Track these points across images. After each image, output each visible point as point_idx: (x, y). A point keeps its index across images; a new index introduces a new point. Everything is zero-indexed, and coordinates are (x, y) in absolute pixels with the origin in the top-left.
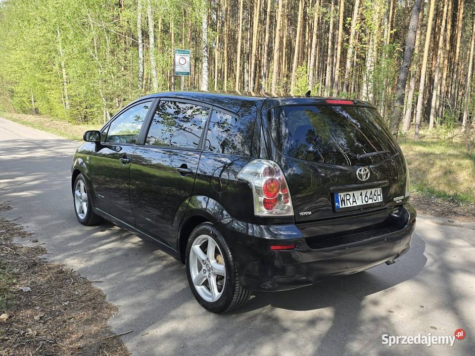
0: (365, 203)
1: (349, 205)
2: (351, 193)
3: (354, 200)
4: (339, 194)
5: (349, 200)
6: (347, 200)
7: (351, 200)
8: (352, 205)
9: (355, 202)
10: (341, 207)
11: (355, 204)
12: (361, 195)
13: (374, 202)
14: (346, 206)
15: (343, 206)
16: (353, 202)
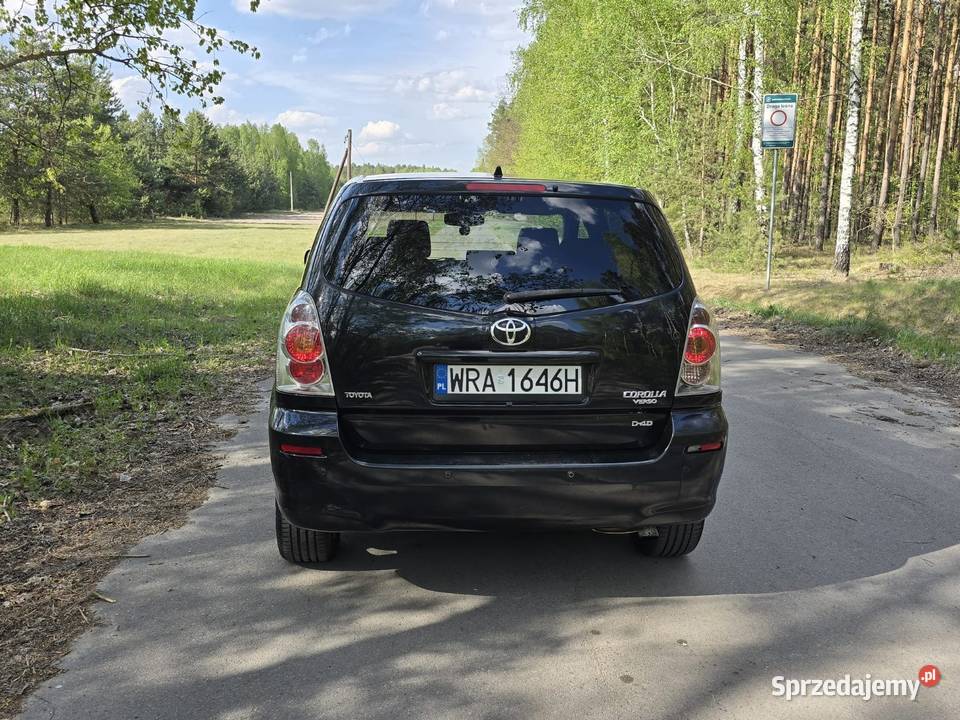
0: (519, 391)
1: (472, 390)
2: (483, 369)
3: (489, 383)
4: (449, 367)
5: (474, 381)
6: (468, 380)
7: (480, 383)
8: (481, 392)
9: (492, 386)
10: (449, 391)
11: (489, 391)
12: (512, 373)
13: (550, 392)
14: (464, 392)
15: (457, 390)
16: (485, 386)
